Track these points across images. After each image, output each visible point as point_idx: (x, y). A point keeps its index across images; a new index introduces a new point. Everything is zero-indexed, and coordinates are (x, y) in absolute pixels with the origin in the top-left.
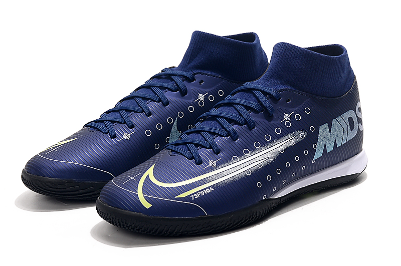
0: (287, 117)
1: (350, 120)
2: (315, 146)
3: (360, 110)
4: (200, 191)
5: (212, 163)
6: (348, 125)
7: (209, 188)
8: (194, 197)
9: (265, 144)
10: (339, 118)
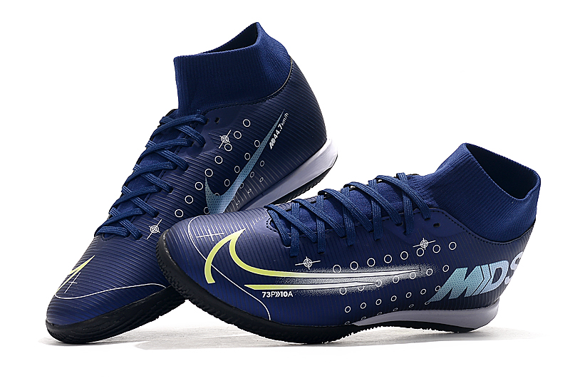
0: (424, 244)
1: (499, 271)
2: (438, 289)
3: (517, 262)
4: (277, 291)
5: (308, 263)
6: (493, 276)
7: (288, 291)
8: (267, 294)
9: (380, 265)
10: (485, 267)
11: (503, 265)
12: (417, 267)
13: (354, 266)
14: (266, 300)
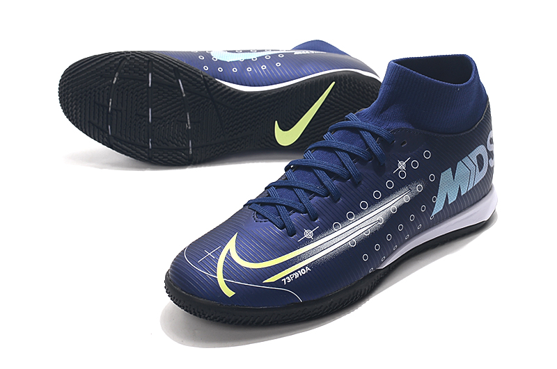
0: (402, 165)
1: (480, 158)
2: (435, 199)
3: (491, 142)
5: (308, 234)
8: (287, 280)
9: (373, 203)
10: (466, 160)
11: (481, 150)
12: (406, 189)
13: (351, 216)
14: (288, 286)
